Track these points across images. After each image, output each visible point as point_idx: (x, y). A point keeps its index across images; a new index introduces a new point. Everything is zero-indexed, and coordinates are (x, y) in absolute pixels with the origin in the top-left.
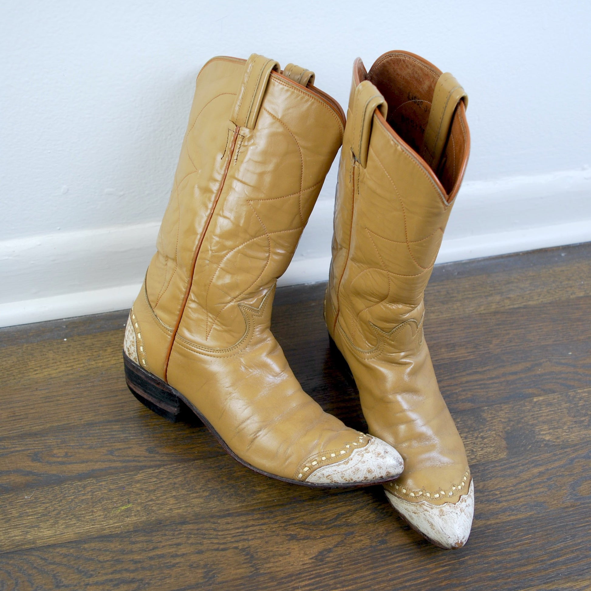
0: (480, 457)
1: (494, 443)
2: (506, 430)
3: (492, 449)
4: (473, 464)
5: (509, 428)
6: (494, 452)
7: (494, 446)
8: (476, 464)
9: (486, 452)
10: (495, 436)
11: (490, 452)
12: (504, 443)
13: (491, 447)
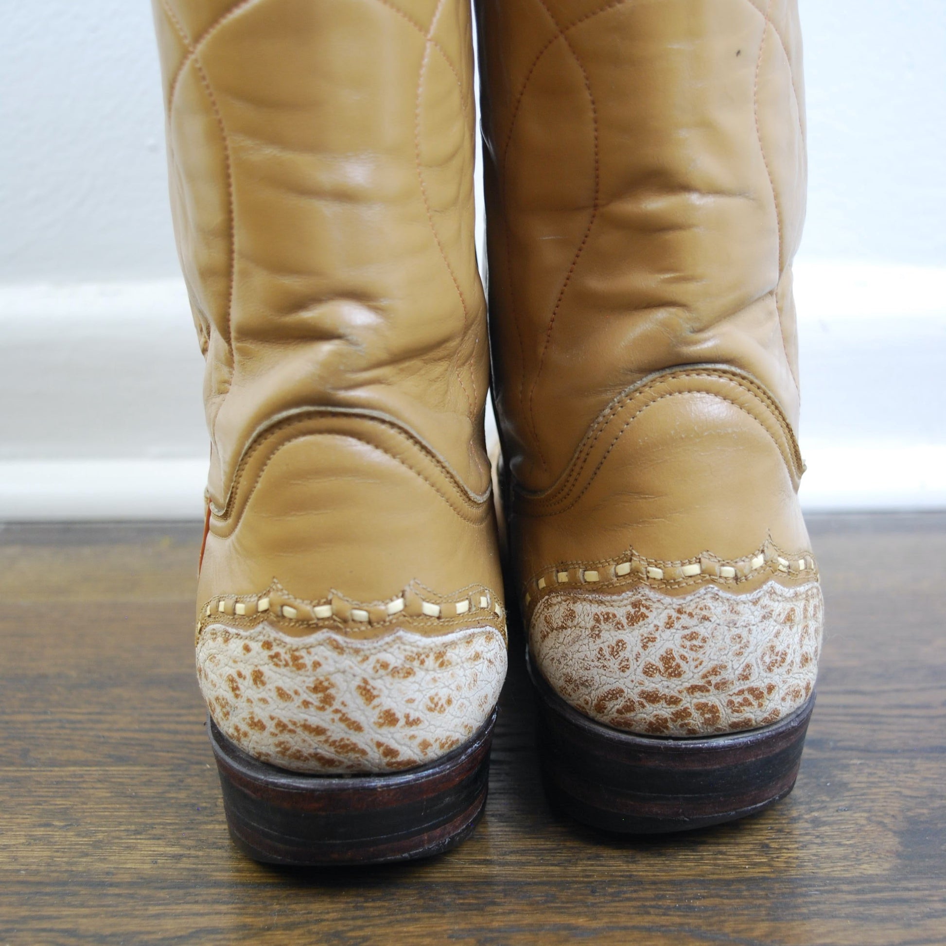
0: (786, 862)
1: (853, 837)
2: (910, 814)
3: (841, 851)
4: (755, 875)
5: (925, 811)
6: (845, 858)
7: (850, 845)
8: (764, 879)
9: (814, 855)
10: (863, 822)
11: (828, 857)
12: (892, 842)
13: (839, 845)
